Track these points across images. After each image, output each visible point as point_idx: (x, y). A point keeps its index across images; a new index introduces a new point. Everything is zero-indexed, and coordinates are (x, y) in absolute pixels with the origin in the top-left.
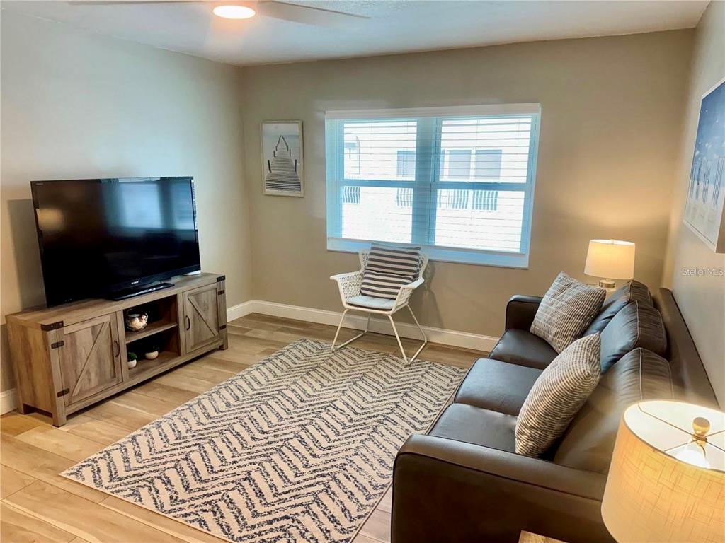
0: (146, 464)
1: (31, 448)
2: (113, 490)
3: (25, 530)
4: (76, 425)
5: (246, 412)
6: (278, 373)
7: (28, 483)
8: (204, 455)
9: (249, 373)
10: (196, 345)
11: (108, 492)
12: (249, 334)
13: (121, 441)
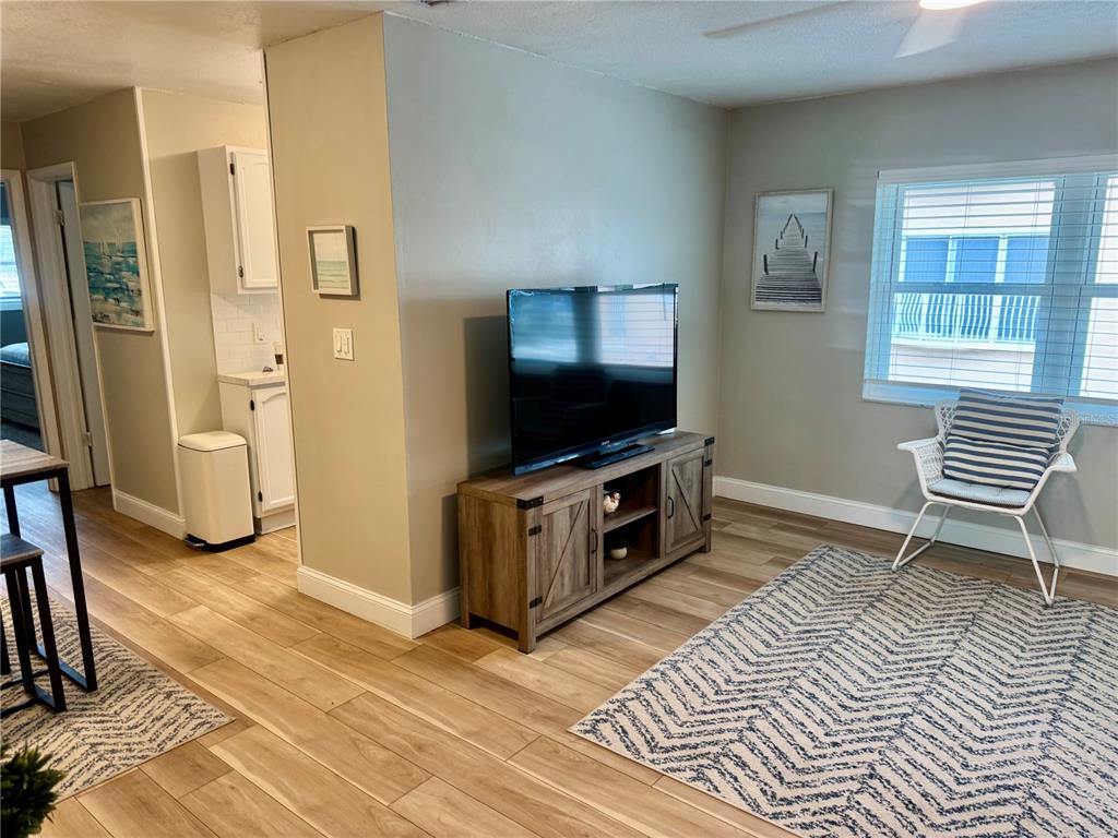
0: (691, 730)
1: (505, 684)
2: (665, 766)
3: (564, 814)
4: (552, 653)
5: (804, 660)
6: (820, 600)
7: (530, 739)
8: (775, 723)
9: (769, 594)
10: (676, 541)
11: (657, 768)
12: (727, 529)
13: (633, 686)
